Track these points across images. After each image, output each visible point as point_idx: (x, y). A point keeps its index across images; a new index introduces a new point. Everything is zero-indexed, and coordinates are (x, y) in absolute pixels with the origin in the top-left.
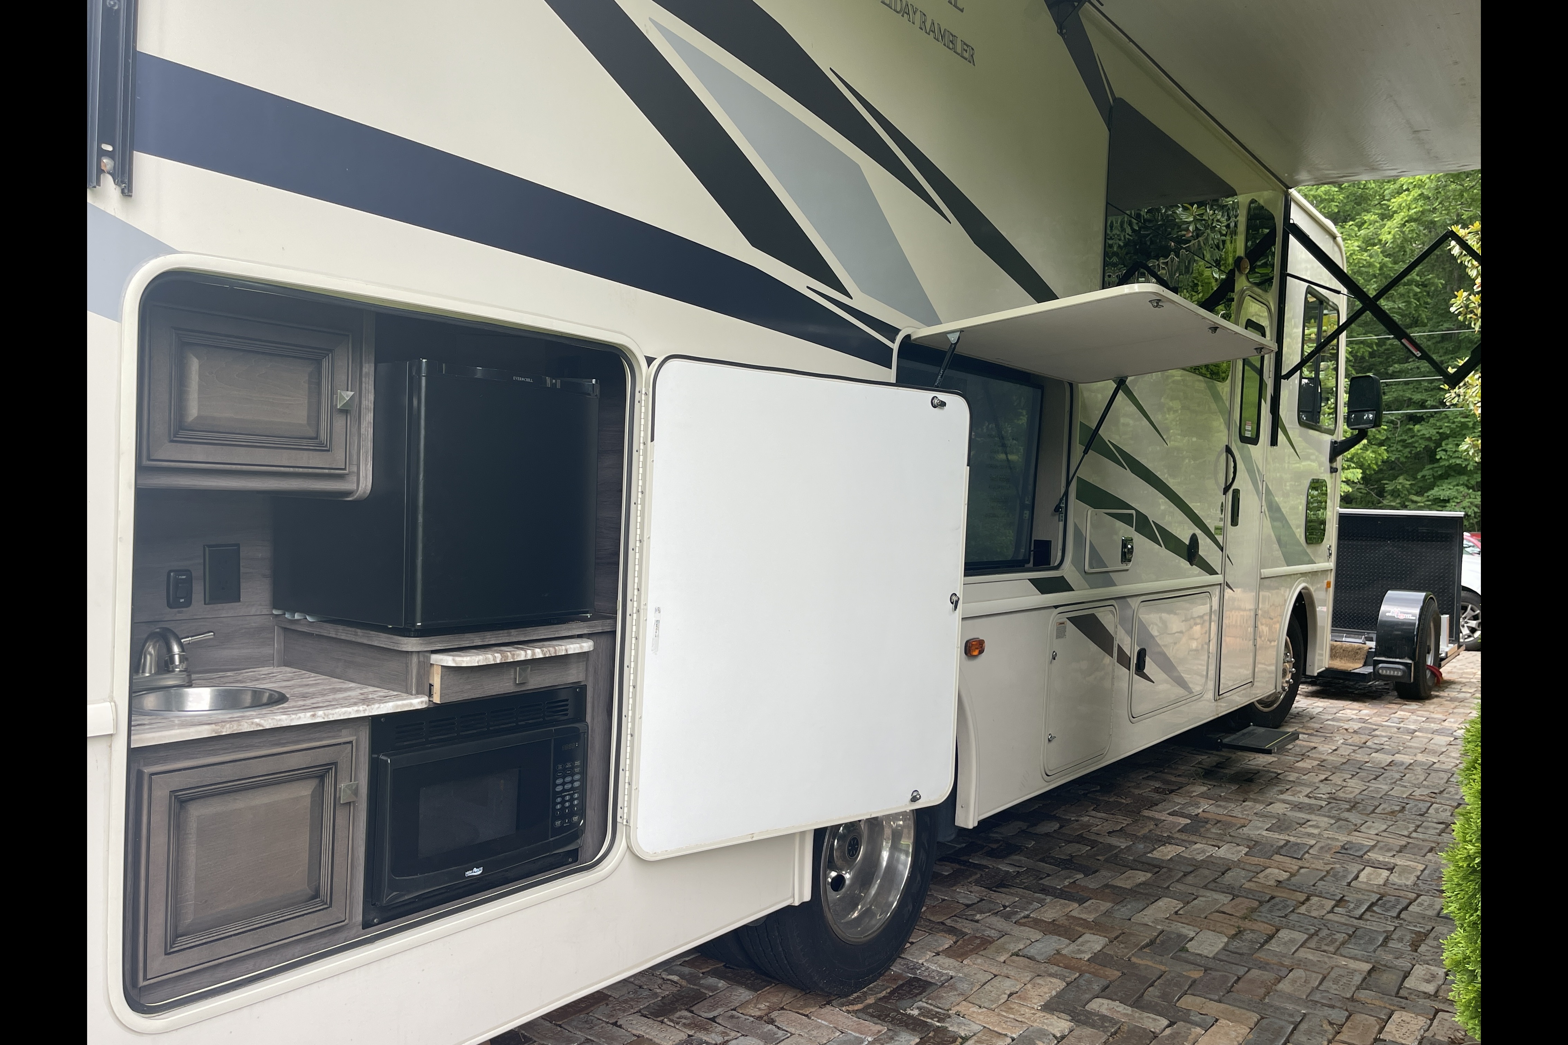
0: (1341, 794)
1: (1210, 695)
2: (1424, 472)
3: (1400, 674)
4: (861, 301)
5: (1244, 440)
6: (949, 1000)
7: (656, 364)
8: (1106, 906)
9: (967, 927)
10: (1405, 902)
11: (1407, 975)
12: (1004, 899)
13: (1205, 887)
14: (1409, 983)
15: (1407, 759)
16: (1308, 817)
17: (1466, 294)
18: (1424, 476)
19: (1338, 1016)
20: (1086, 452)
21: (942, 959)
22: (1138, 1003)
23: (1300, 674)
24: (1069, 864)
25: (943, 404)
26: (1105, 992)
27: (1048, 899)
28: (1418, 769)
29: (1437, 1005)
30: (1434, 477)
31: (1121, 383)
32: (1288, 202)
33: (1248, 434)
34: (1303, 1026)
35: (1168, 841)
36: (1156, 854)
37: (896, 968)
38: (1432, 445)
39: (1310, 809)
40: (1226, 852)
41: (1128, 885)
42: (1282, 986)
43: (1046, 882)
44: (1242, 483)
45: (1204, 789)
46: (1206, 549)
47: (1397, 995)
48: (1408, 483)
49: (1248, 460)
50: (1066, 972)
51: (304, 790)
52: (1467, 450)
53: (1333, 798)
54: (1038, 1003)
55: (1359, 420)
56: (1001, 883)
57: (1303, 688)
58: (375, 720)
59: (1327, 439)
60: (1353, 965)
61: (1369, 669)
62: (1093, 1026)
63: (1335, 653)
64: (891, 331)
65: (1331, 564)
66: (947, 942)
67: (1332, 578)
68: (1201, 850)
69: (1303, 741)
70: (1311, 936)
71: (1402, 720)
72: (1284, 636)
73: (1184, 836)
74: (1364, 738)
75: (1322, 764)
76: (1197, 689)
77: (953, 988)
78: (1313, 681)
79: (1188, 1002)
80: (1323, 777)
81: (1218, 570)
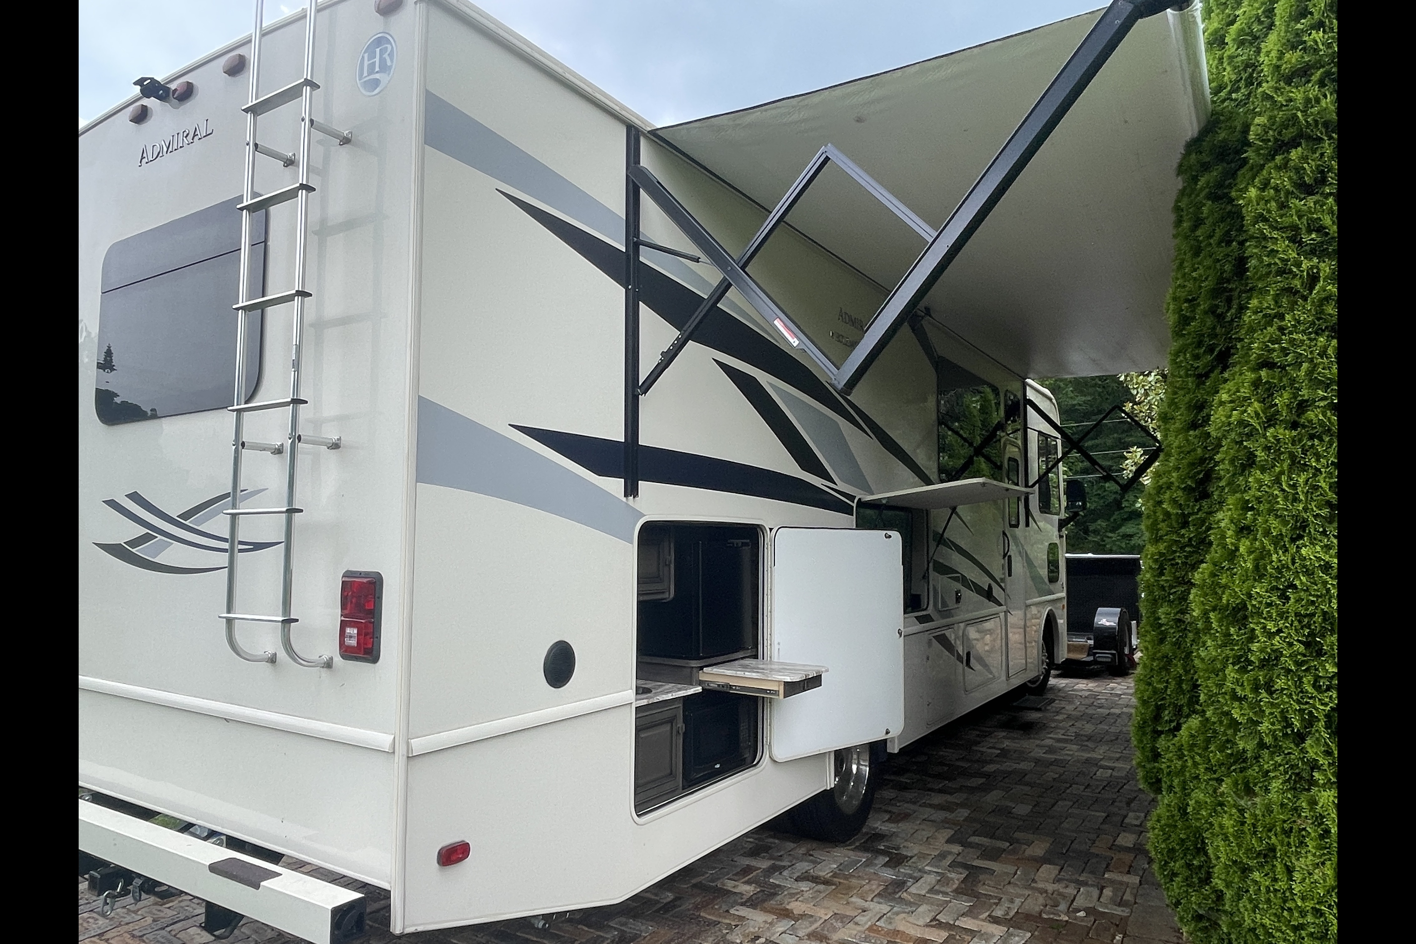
0: (1081, 733)
1: (1004, 678)
2: (1115, 517)
3: (1110, 660)
4: (841, 486)
5: (1011, 526)
6: (898, 841)
7: (774, 531)
8: (965, 796)
9: (895, 810)
10: (1121, 785)
11: (1125, 817)
12: (909, 795)
13: (1016, 784)
14: (1127, 821)
15: (1117, 711)
16: (1065, 745)
17: (1131, 404)
18: (1115, 520)
19: (1093, 836)
20: (937, 546)
21: (887, 824)
22: (992, 837)
23: (1051, 664)
24: (939, 776)
25: (890, 537)
26: (974, 834)
27: (933, 794)
28: (1124, 716)
29: (1142, 829)
30: (1122, 520)
31: (954, 510)
32: (1024, 385)
33: (1013, 523)
34: (1076, 842)
35: (991, 762)
36: (985, 769)
37: (864, 830)
38: (1119, 497)
39: (1065, 741)
40: (1023, 766)
41: (974, 785)
42: (1065, 825)
43: (929, 786)
44: (1013, 551)
45: (1004, 734)
46: (997, 592)
47: (1121, 826)
48: (1104, 524)
49: (1015, 538)
50: (954, 827)
51: (667, 728)
52: (1140, 507)
53: (1077, 735)
54: (943, 841)
55: (1073, 506)
56: (904, 787)
57: (1053, 672)
58: (684, 698)
59: (1056, 518)
60: (1098, 814)
61: (1091, 658)
62: (973, 847)
63: (1071, 648)
64: (852, 498)
65: (1064, 594)
66: (887, 817)
67: (1065, 602)
68: (1008, 765)
69: (1056, 704)
70: (1074, 803)
71: (1113, 689)
72: (1041, 641)
73: (998, 759)
74: (1092, 700)
75: (1069, 717)
76: (996, 674)
77: (897, 836)
78: (1058, 667)
79: (1018, 835)
80: (1071, 724)
81: (1003, 603)
